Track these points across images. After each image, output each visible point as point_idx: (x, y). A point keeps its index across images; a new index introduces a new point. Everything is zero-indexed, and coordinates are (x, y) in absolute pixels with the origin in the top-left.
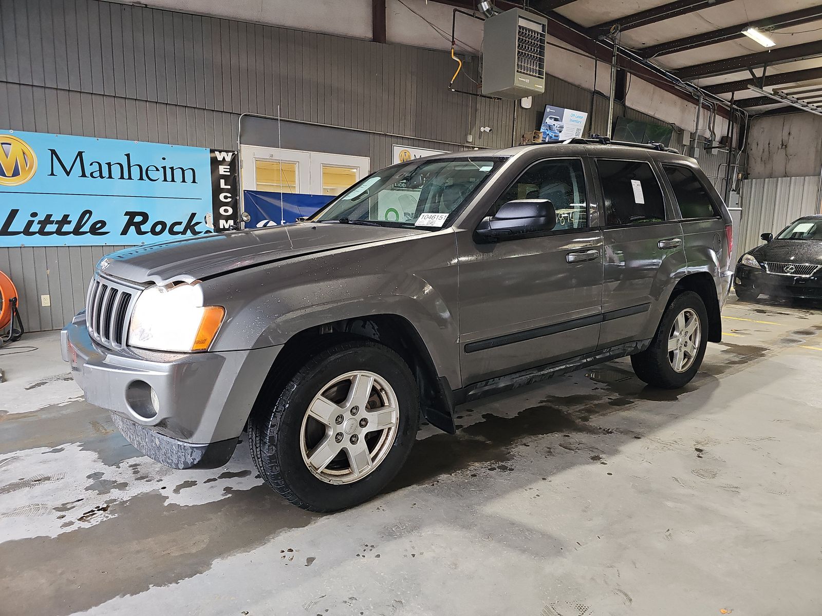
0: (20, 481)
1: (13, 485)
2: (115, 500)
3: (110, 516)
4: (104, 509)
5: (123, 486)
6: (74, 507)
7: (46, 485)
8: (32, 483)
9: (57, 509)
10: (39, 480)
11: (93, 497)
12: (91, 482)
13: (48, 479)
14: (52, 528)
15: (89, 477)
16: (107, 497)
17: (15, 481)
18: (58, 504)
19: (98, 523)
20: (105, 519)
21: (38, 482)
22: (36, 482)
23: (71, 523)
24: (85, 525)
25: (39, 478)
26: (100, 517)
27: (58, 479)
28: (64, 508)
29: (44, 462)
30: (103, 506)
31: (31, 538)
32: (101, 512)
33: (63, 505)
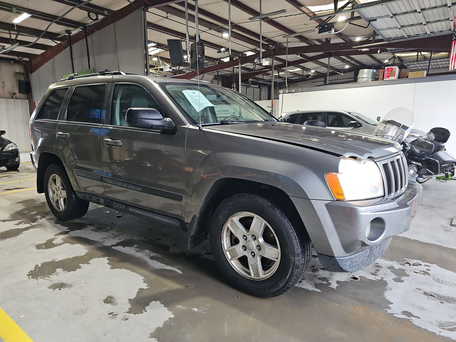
0: (443, 302)
1: (448, 302)
2: (400, 264)
3: (408, 259)
4: (408, 263)
5: (390, 268)
6: (420, 271)
7: (428, 290)
8: (436, 296)
9: (429, 274)
10: (431, 295)
11: (408, 271)
12: (403, 278)
13: (425, 293)
14: (434, 269)
15: (402, 281)
16: (403, 267)
17: (446, 303)
18: (426, 276)
19: (415, 260)
20: (411, 260)
21: (432, 295)
22: (434, 295)
23: (425, 265)
24: (420, 262)
25: (430, 296)
26: (412, 262)
27: (420, 290)
28: (425, 273)
29: (422, 308)
30: (407, 264)
31: (445, 269)
32: (410, 263)
33: (425, 275)
